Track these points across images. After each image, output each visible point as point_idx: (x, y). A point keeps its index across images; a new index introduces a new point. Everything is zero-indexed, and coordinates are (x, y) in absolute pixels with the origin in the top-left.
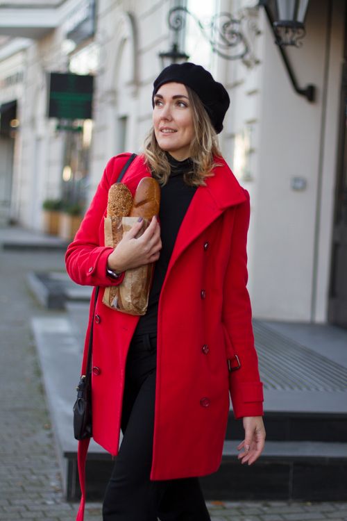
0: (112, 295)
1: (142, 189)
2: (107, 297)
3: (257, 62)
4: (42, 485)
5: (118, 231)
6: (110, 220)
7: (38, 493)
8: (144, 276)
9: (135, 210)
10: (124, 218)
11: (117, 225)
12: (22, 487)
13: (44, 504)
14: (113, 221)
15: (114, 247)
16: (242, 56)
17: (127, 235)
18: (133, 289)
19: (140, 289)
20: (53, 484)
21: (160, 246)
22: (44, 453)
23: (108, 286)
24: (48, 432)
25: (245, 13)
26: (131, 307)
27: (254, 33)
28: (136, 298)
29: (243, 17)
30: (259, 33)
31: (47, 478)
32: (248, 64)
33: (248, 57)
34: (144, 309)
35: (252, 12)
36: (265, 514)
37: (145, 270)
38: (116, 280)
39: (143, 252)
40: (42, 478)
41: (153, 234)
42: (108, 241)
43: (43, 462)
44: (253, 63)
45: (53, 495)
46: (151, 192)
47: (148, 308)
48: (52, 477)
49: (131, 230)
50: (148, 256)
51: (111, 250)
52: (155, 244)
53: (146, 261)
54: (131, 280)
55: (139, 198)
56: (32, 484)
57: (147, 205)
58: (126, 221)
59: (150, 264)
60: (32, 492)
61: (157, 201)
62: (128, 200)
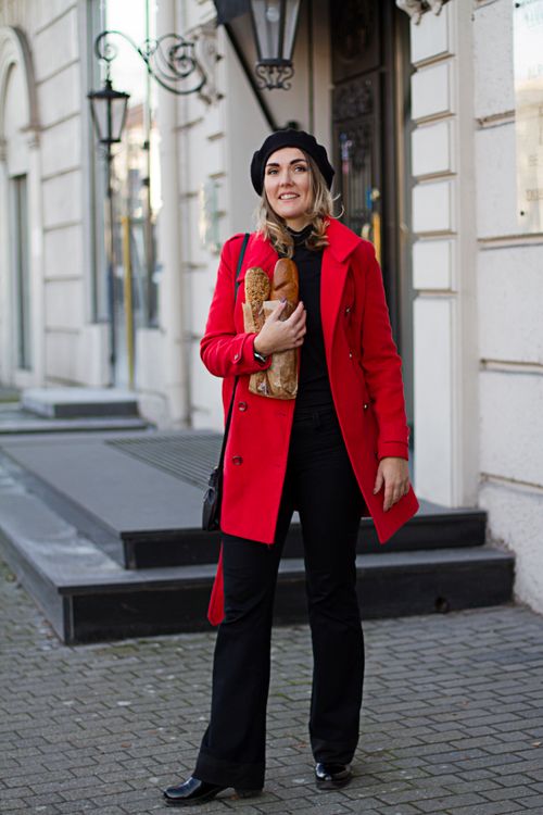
0: (259, 382)
1: (280, 270)
2: (255, 384)
3: (220, 97)
4: (30, 633)
5: (260, 316)
6: (250, 307)
7: (29, 641)
8: (292, 359)
9: (275, 293)
10: (264, 303)
11: (258, 310)
12: (8, 637)
13: (39, 650)
14: (253, 306)
15: (257, 333)
16: (199, 89)
17: (269, 319)
18: (282, 373)
19: (288, 372)
20: (43, 631)
21: (304, 331)
22: (19, 604)
23: (255, 372)
24: (15, 584)
25: (198, 32)
26: (282, 391)
27: (212, 58)
28: (285, 382)
29: (196, 38)
30: (219, 58)
31: (32, 626)
32: (207, 100)
33: (205, 90)
34: (294, 392)
35: (207, 31)
36: (297, 636)
37: (291, 353)
38: (263, 365)
39: (290, 335)
40: (28, 627)
41: (299, 319)
42: (249, 327)
43: (21, 612)
44: (213, 98)
45: (48, 642)
46: (289, 273)
47: (298, 391)
48: (39, 625)
49: (274, 313)
50: (294, 339)
51: (253, 335)
52: (301, 329)
53: (292, 346)
54: (279, 363)
55: (277, 281)
56: (18, 634)
57: (286, 287)
58: (267, 305)
59: (295, 349)
60: (21, 641)
61: (296, 282)
62: (265, 284)
